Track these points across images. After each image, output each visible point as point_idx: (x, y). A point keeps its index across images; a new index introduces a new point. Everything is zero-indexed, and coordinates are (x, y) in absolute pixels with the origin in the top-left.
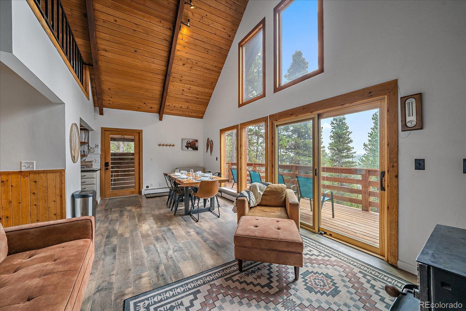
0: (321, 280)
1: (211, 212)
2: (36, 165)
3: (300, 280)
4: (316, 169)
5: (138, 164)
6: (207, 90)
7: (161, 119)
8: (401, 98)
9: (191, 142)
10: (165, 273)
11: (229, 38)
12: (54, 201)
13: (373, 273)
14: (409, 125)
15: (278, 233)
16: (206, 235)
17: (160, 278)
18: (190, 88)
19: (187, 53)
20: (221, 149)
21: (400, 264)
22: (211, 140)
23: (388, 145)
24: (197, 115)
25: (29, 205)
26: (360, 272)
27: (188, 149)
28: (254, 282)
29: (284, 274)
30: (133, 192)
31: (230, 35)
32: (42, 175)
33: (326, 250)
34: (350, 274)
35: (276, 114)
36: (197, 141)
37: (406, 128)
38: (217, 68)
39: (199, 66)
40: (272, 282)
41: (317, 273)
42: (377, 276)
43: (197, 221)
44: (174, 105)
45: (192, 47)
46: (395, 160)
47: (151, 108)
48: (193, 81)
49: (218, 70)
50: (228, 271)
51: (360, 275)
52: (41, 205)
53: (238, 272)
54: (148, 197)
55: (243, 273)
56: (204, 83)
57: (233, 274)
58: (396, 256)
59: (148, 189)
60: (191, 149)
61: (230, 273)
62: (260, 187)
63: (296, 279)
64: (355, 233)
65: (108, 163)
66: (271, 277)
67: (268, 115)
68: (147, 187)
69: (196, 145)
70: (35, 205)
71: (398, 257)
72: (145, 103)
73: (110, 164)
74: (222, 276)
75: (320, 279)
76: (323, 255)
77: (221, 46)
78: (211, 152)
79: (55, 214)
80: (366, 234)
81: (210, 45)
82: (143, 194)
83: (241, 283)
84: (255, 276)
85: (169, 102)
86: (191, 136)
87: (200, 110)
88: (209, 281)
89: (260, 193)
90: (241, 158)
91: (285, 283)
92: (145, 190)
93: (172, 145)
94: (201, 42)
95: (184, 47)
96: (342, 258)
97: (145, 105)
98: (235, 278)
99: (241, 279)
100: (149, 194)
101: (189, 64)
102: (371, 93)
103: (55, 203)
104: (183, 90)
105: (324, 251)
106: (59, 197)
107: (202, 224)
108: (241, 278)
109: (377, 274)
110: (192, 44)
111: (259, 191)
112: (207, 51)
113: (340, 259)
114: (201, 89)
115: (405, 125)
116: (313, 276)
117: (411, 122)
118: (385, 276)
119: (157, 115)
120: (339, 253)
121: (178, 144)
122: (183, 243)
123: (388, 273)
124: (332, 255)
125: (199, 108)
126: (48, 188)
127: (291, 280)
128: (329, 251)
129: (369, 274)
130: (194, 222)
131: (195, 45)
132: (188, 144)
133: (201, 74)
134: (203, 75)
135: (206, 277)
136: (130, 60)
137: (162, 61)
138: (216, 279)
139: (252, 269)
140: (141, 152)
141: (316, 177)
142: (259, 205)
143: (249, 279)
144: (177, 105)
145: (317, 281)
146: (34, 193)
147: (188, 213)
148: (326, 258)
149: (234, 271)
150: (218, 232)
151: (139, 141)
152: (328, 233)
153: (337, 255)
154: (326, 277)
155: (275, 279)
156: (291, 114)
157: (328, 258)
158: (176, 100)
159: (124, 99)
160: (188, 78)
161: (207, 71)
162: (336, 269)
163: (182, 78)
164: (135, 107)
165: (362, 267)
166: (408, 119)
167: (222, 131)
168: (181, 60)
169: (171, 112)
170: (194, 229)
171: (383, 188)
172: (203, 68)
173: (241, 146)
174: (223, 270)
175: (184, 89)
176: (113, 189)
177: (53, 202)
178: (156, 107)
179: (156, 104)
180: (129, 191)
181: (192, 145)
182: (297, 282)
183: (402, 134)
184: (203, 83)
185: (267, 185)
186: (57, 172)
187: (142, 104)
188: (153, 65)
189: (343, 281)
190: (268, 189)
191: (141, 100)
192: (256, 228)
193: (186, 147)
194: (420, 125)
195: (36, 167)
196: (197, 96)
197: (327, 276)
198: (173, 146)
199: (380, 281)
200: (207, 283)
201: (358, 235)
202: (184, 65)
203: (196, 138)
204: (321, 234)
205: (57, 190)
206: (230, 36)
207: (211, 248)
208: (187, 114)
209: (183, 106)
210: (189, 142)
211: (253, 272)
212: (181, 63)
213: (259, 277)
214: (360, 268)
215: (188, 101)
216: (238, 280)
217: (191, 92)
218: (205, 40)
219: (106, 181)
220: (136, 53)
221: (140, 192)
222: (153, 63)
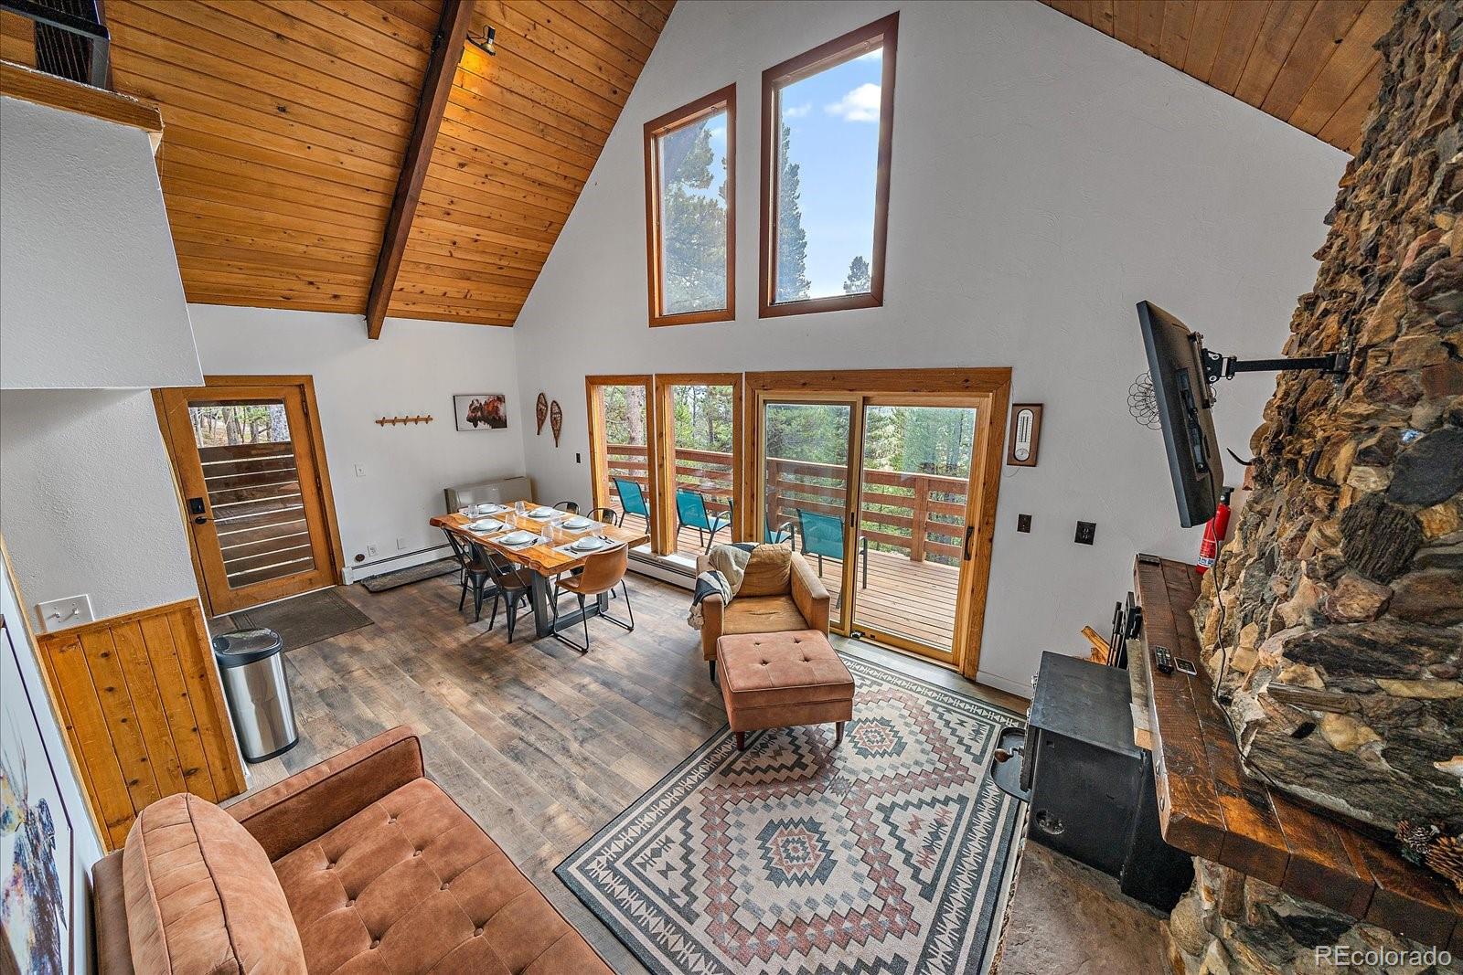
0: (876, 731)
1: (602, 616)
2: (93, 603)
3: (845, 740)
4: (853, 514)
5: (315, 491)
6: (532, 245)
7: (373, 333)
8: (1014, 405)
9: (483, 403)
10: (596, 795)
11: (614, 98)
12: (184, 695)
13: (946, 699)
14: (1018, 454)
15: (810, 672)
16: (628, 685)
17: (593, 808)
18: (478, 238)
19: (475, 129)
20: (591, 434)
21: (980, 677)
22: (554, 402)
23: (984, 484)
24: (495, 316)
25: (101, 724)
26: (928, 702)
27: (476, 425)
28: (772, 764)
29: (817, 737)
30: (311, 582)
31: (618, 90)
32: (125, 630)
33: (871, 672)
34: (914, 711)
35: (764, 373)
36: (500, 399)
37: (1013, 460)
38: (569, 183)
39: (512, 173)
40: (802, 756)
41: (867, 720)
42: (951, 704)
43: (584, 652)
44: (420, 287)
45: (498, 116)
46: (992, 512)
47: (335, 297)
48: (489, 217)
49: (570, 187)
50: (718, 756)
51: (928, 709)
52: (142, 715)
53: (737, 752)
54: (373, 588)
55: (748, 753)
56: (525, 225)
57: (731, 759)
58: (974, 665)
59: (362, 563)
60: (487, 426)
61: (723, 760)
62: (736, 557)
63: (838, 741)
64: (908, 619)
65: (200, 501)
66: (798, 747)
67: (743, 370)
68: (360, 558)
69: (501, 413)
70: (124, 721)
71: (978, 667)
72: (311, 283)
73: (207, 501)
74: (712, 770)
75: (873, 730)
76: (868, 682)
77: (586, 121)
78: (556, 437)
79: (195, 730)
80: (925, 620)
81: (551, 111)
82: (348, 582)
83: (752, 772)
84: (769, 752)
85: (405, 280)
86: (481, 386)
87: (506, 301)
88: (695, 786)
89: (738, 571)
90: (661, 466)
91: (824, 752)
92: (353, 568)
93: (422, 419)
94: (525, 102)
95: (467, 110)
96: (899, 682)
97: (312, 289)
98: (738, 766)
99: (749, 765)
100: (373, 578)
101: (480, 164)
102: (967, 381)
103: (186, 699)
104: (455, 243)
105: (868, 674)
106: (196, 680)
107: (600, 657)
108: (747, 762)
109: (951, 701)
110: (492, 106)
111: (735, 567)
112: (543, 129)
113: (896, 684)
114: (513, 241)
115: (1012, 456)
116: (861, 728)
117: (1023, 450)
118: (962, 701)
119: (357, 321)
120: (893, 674)
121: (443, 414)
122: (587, 716)
123: (964, 696)
124: (882, 679)
125: (504, 295)
126: (155, 663)
127: (830, 744)
128: (876, 673)
129: (940, 704)
130: (577, 654)
131: (506, 108)
132: (474, 410)
133: (519, 196)
134: (524, 200)
135: (684, 778)
136: (258, 138)
137: (382, 151)
138: (705, 778)
139: (760, 741)
140: (318, 453)
141: (852, 530)
142: (739, 597)
143: (763, 761)
144: (429, 289)
145: (870, 735)
146: (111, 690)
147: (545, 630)
148: (875, 688)
149: (730, 754)
150: (652, 673)
151: (306, 415)
152: (868, 634)
153: (890, 678)
154: (881, 724)
155: (805, 750)
156: (804, 384)
157: (878, 688)
158: (428, 272)
159: (228, 269)
160: (474, 208)
161: (537, 190)
162: (893, 706)
163: (452, 207)
164: (273, 295)
165: (930, 693)
166: (1019, 445)
167: (593, 381)
168: (453, 149)
169: (407, 308)
170: (591, 675)
171: (967, 556)
172: (526, 178)
173: (661, 435)
174: (708, 757)
175: (455, 239)
176: (234, 582)
177: (182, 699)
178: (355, 294)
179: (355, 284)
180: (297, 579)
181: (489, 414)
182: (841, 745)
183: (1006, 469)
184: (522, 223)
185: (750, 549)
186: (174, 613)
187: (298, 286)
188: (349, 162)
189: (907, 724)
190: (755, 560)
191: (297, 271)
192: (765, 667)
193: (469, 420)
194: (1033, 461)
195: (95, 609)
196: (499, 262)
197: (884, 722)
198: (428, 420)
199: (956, 712)
200: (692, 790)
201: (913, 624)
202: (462, 165)
203: (497, 391)
204: (856, 637)
205: (186, 661)
206: (615, 92)
207: (658, 714)
208: (463, 313)
209: (452, 292)
210: (476, 404)
211: (764, 746)
212: (453, 160)
213: (778, 753)
214: (927, 695)
215: (468, 274)
216: (744, 769)
217: (481, 249)
218: (538, 95)
219: (204, 562)
220: (283, 115)
221: (337, 578)
222: (351, 152)
